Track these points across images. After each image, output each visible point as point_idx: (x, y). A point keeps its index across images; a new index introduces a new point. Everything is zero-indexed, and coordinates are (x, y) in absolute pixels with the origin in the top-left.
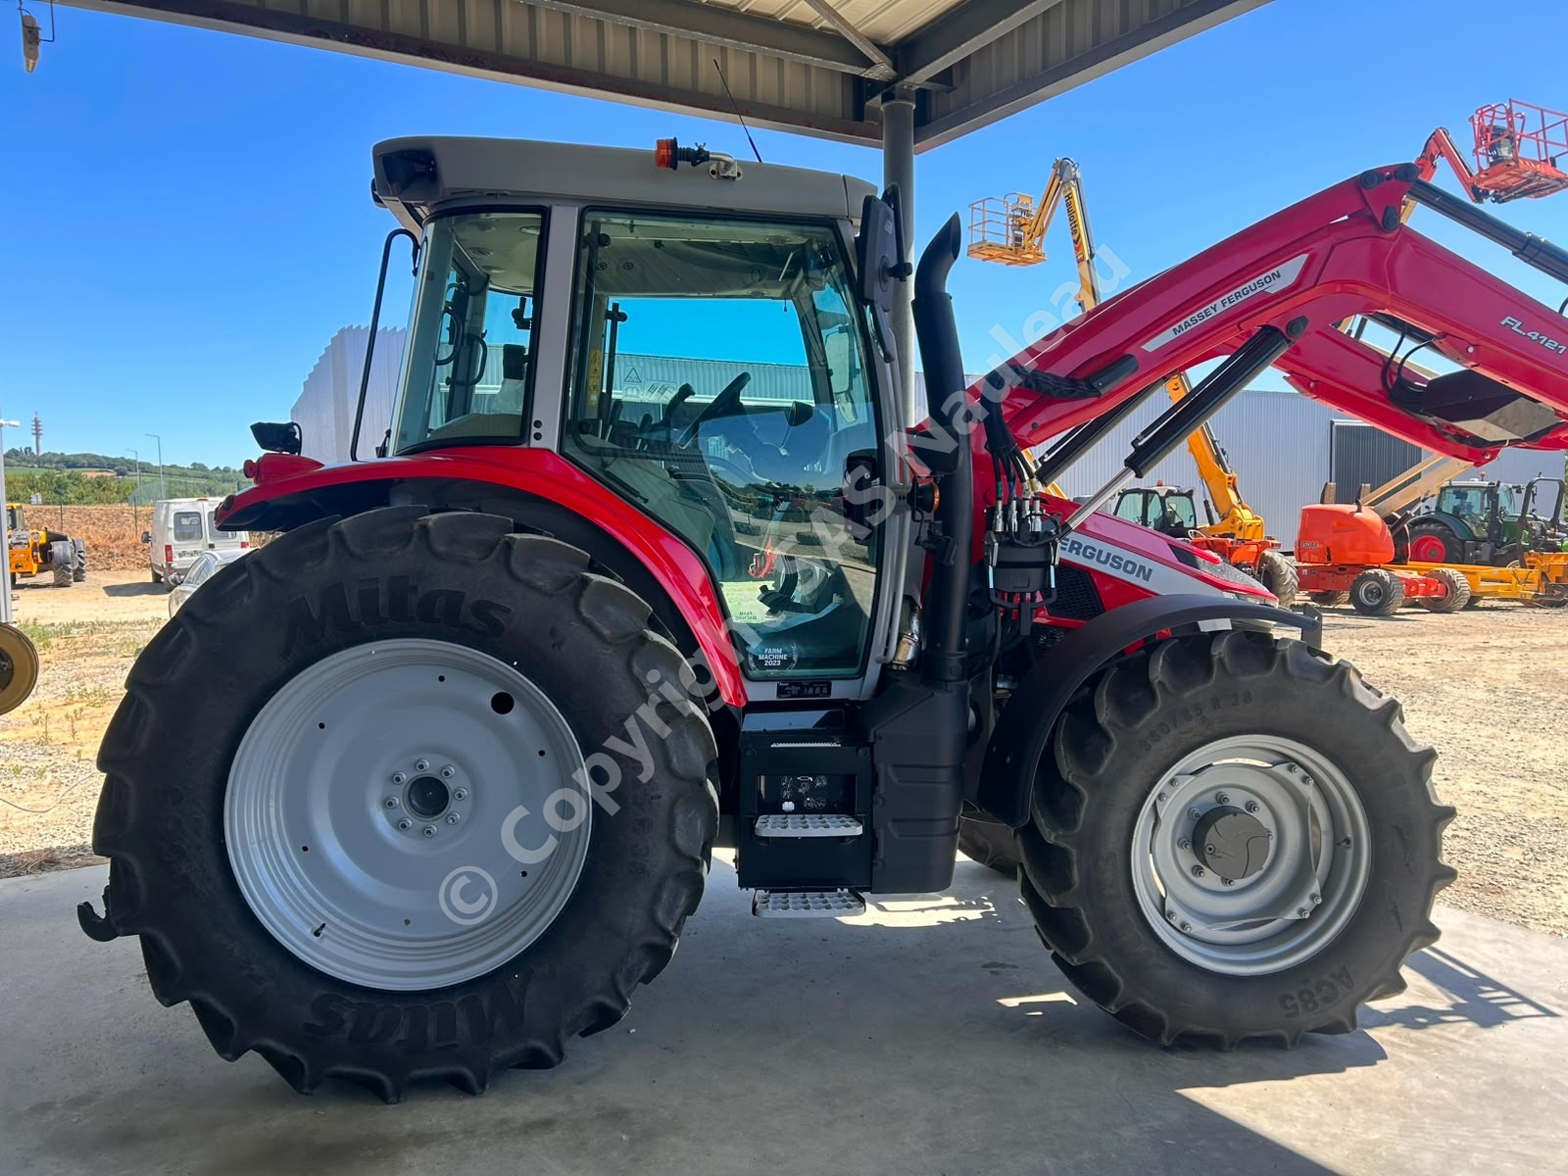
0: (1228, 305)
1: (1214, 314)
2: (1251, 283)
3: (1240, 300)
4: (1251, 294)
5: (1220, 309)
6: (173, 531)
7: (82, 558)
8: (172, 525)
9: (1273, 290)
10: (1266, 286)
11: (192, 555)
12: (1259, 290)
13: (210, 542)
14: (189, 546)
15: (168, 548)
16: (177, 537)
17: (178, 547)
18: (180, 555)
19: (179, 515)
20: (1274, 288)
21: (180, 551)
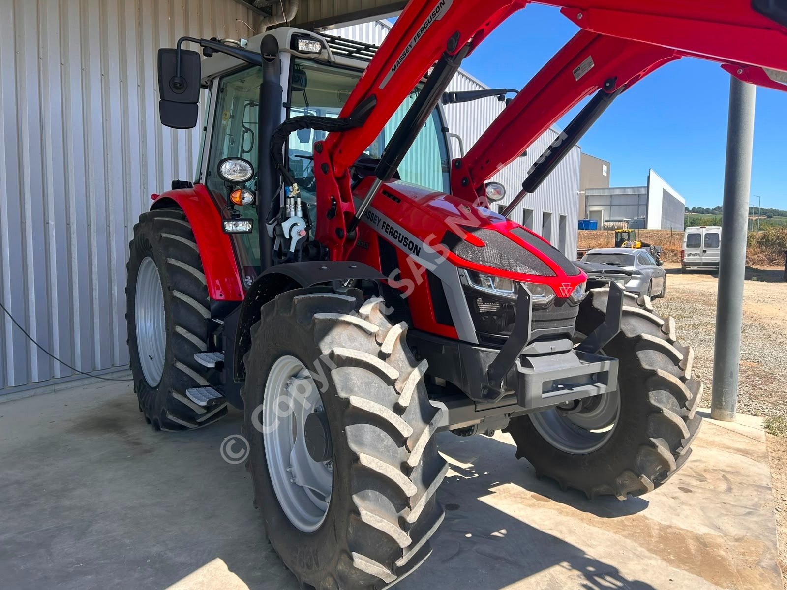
0: (417, 40)
1: (410, 49)
2: (429, 17)
3: (423, 32)
4: (429, 25)
5: (414, 44)
6: (686, 243)
7: (659, 255)
8: (686, 240)
9: (439, 18)
10: (437, 15)
11: (694, 255)
12: (433, 20)
13: (704, 249)
14: (693, 251)
15: (683, 251)
16: (688, 246)
17: (687, 251)
18: (688, 255)
19: (690, 236)
20: (440, 16)
21: (688, 253)
